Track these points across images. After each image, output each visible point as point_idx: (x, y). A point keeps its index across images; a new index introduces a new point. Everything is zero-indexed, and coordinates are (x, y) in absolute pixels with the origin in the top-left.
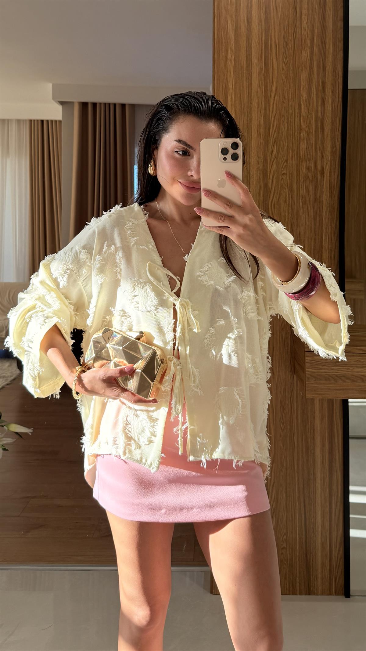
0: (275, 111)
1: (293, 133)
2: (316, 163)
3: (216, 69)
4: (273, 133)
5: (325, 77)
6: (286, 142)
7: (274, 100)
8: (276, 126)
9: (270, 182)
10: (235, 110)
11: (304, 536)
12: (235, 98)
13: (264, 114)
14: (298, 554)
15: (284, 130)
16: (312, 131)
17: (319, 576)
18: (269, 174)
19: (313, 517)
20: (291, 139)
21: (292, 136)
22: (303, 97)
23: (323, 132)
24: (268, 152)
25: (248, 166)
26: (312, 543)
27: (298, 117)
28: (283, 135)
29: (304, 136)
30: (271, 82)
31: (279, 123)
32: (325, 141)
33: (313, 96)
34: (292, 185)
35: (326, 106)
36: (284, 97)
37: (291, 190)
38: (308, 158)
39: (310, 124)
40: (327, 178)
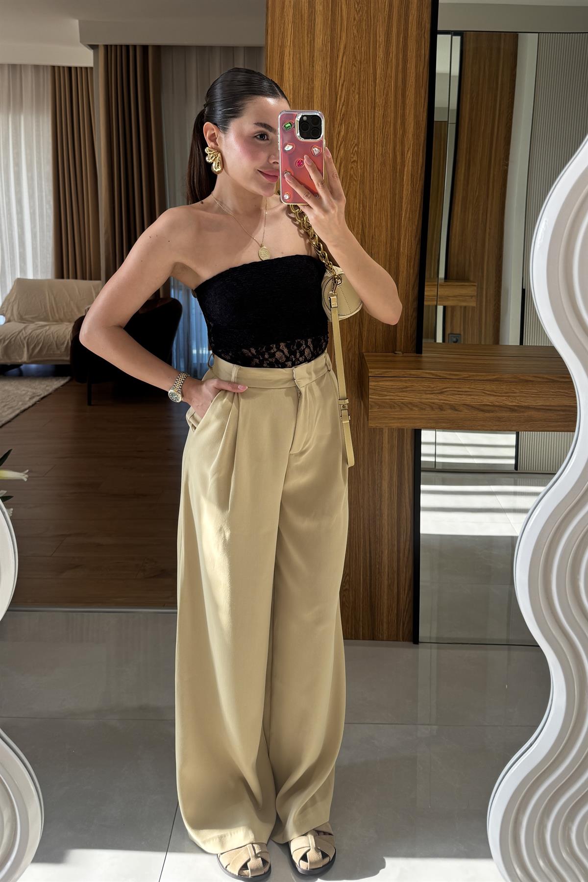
0: (342, 77)
1: (366, 107)
2: (395, 148)
3: (270, 22)
4: (341, 107)
5: (408, 30)
6: (356, 120)
7: (342, 62)
8: (345, 97)
10: (293, 76)
11: (368, 578)
12: (293, 59)
13: (330, 81)
14: (361, 596)
15: (354, 103)
16: (391, 106)
17: (385, 620)
19: (379, 556)
20: (364, 115)
21: (365, 112)
22: (379, 57)
23: (404, 109)
24: (334, 132)
26: (377, 585)
27: (372, 86)
28: (354, 109)
29: (379, 112)
30: (339, 36)
31: (348, 94)
32: (407, 120)
33: (392, 55)
34: (364, 176)
35: (408, 71)
36: (355, 57)
37: (362, 182)
38: (385, 142)
39: (388, 96)
40: (408, 168)
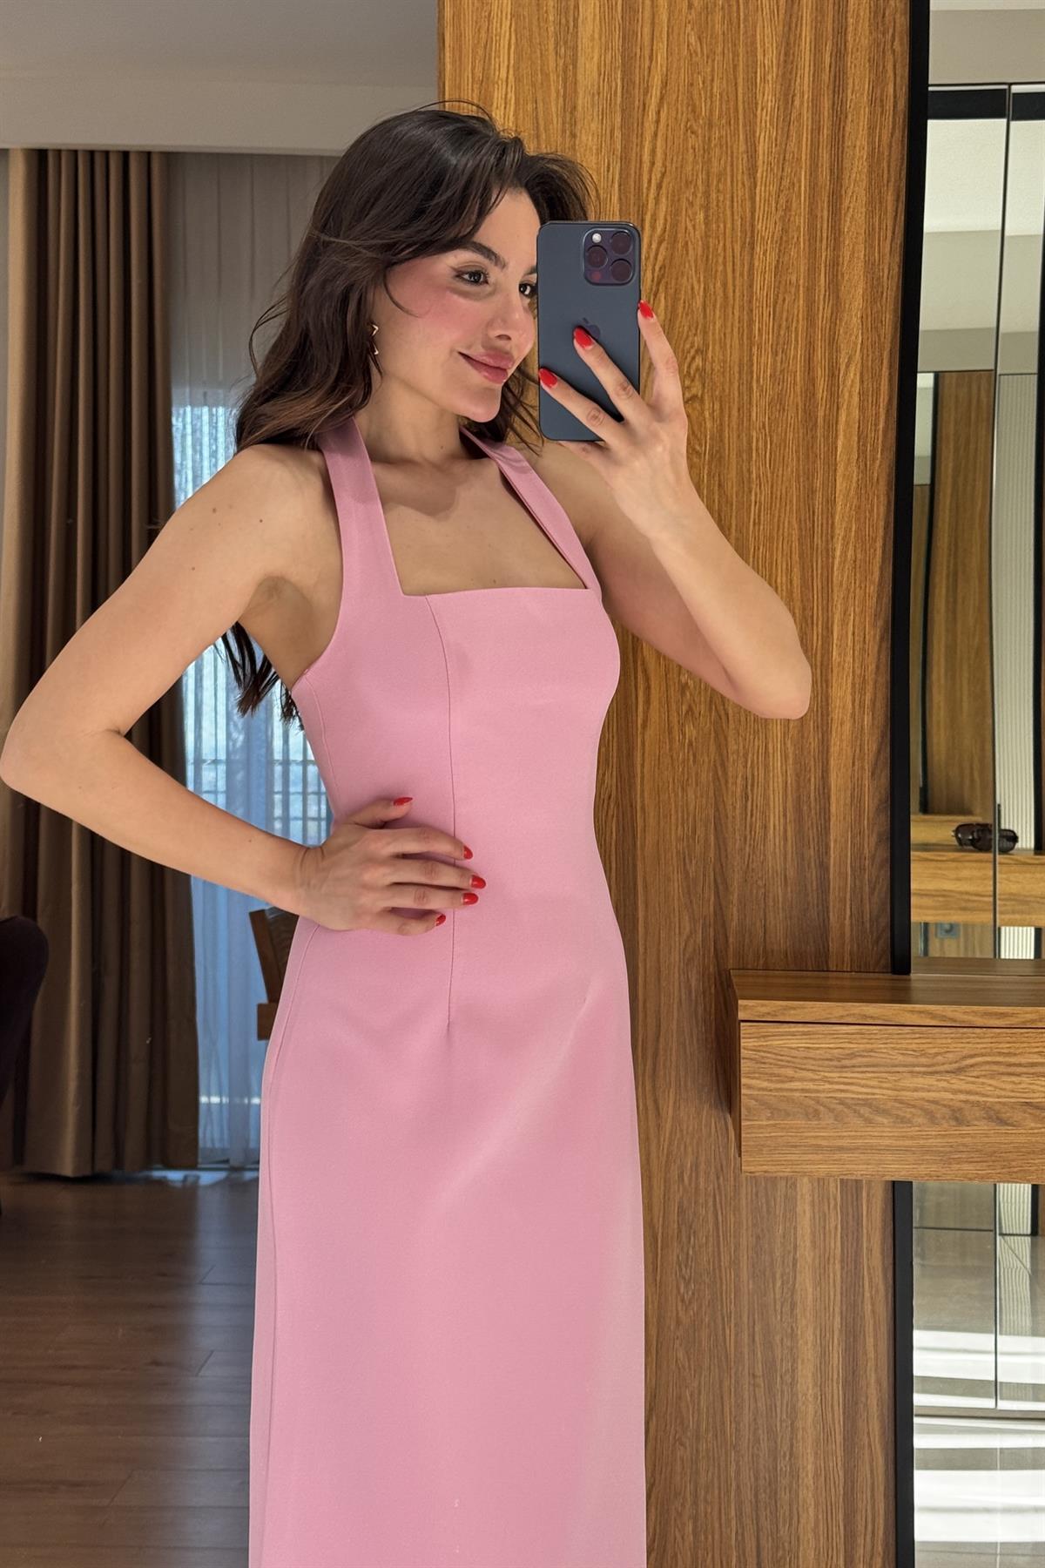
0: (659, 164)
1: (728, 245)
2: (809, 360)
4: (654, 246)
5: (846, 34)
7: (658, 121)
8: (666, 220)
13: (620, 174)
15: (692, 234)
16: (799, 238)
20: (720, 268)
21: (725, 258)
22: (762, 109)
27: (743, 185)
28: (691, 252)
29: (765, 257)
30: (647, 53)
31: (675, 213)
32: (846, 278)
33: (801, 103)
34: (722, 441)
35: (848, 143)
36: (694, 106)
37: (718, 457)
38: (781, 342)
39: (790, 210)
40: (849, 414)
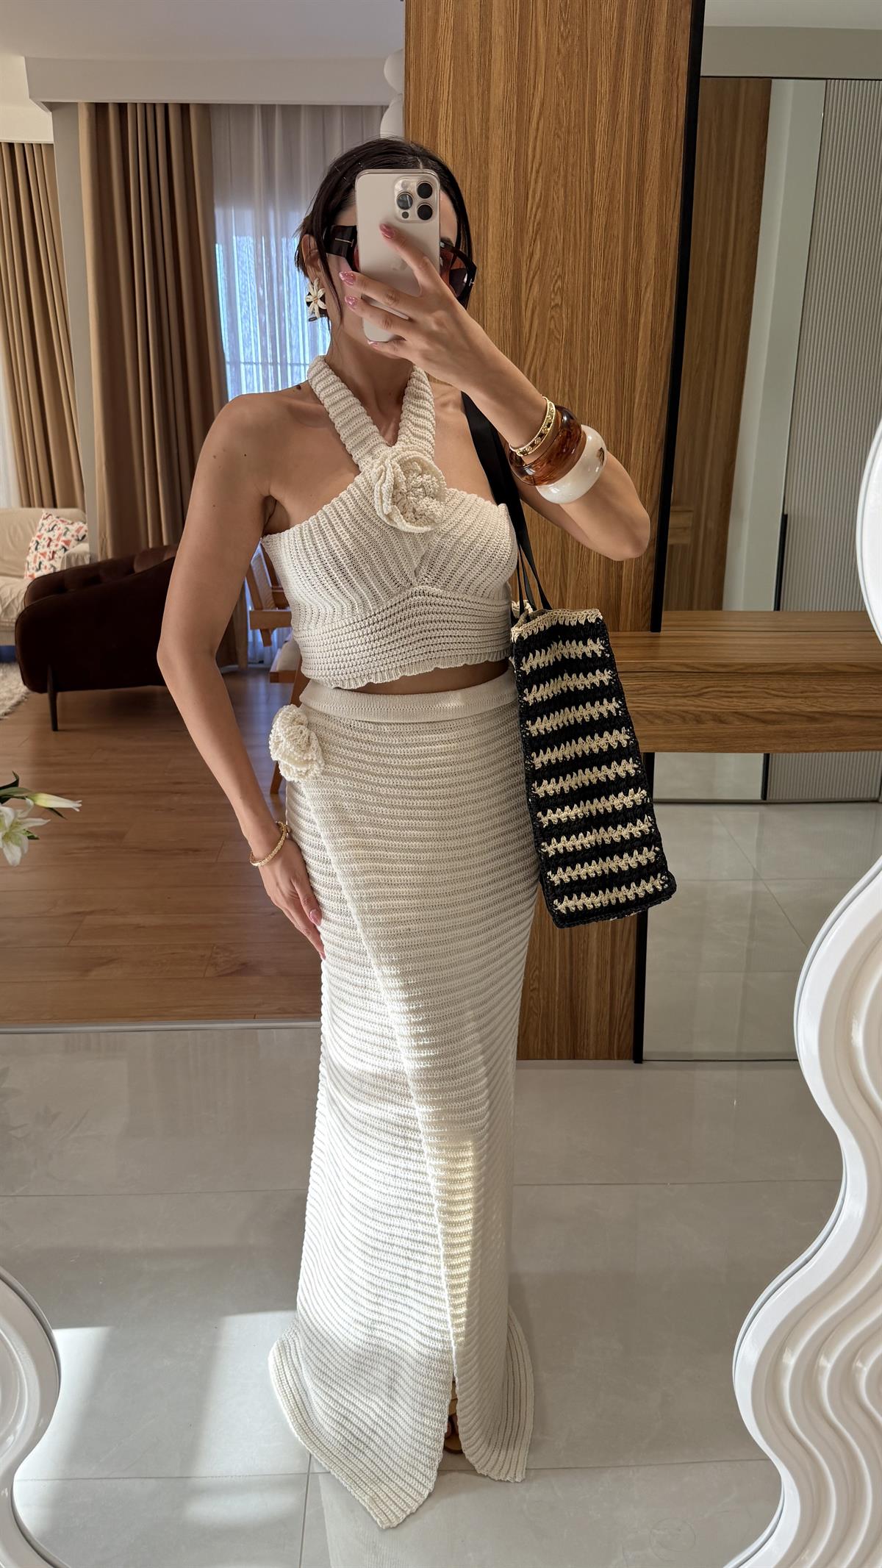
0: (538, 159)
1: (577, 211)
2: (623, 285)
3: (412, 56)
4: (534, 209)
5: (649, 73)
6: (560, 234)
7: (537, 131)
8: (541, 193)
9: (527, 325)
11: (567, 971)
12: (453, 125)
13: (515, 166)
14: (557, 998)
15: (556, 203)
16: (619, 208)
17: (592, 1030)
18: (524, 307)
20: (573, 225)
21: (575, 217)
22: (599, 122)
23: (641, 214)
24: (523, 255)
25: (481, 287)
27: (587, 172)
28: (556, 214)
29: (600, 219)
30: (531, 84)
31: (547, 189)
32: (646, 233)
33: (622, 121)
34: (572, 332)
35: (648, 147)
36: (559, 123)
37: (570, 343)
38: (607, 272)
39: (614, 190)
40: (646, 319)
